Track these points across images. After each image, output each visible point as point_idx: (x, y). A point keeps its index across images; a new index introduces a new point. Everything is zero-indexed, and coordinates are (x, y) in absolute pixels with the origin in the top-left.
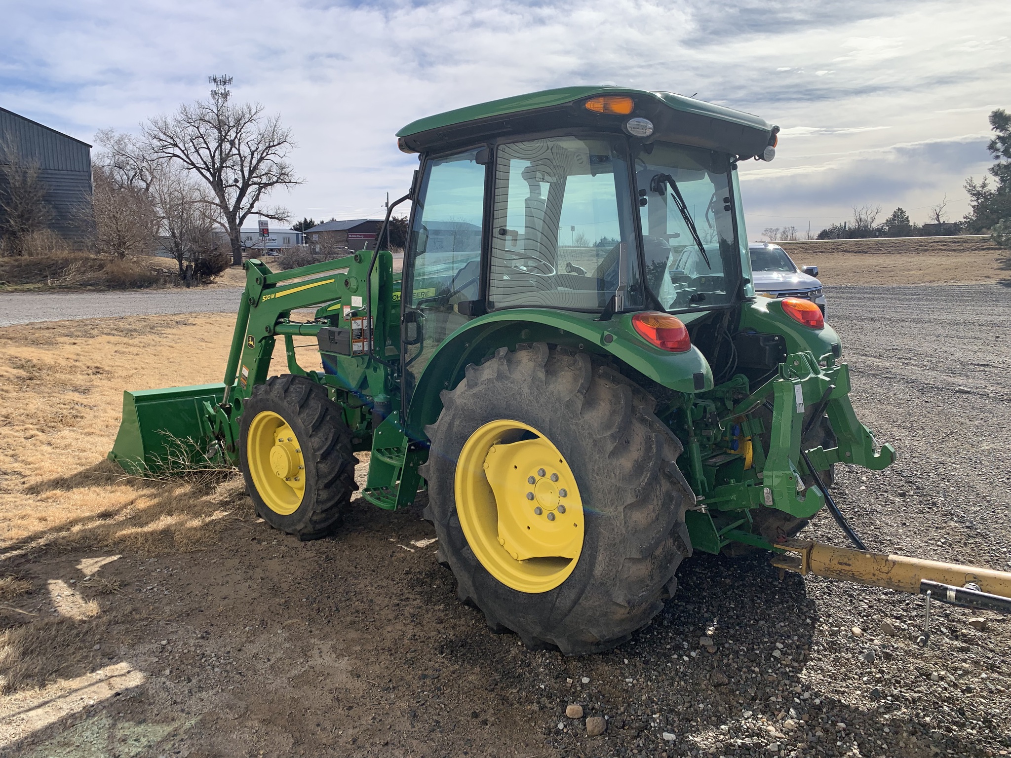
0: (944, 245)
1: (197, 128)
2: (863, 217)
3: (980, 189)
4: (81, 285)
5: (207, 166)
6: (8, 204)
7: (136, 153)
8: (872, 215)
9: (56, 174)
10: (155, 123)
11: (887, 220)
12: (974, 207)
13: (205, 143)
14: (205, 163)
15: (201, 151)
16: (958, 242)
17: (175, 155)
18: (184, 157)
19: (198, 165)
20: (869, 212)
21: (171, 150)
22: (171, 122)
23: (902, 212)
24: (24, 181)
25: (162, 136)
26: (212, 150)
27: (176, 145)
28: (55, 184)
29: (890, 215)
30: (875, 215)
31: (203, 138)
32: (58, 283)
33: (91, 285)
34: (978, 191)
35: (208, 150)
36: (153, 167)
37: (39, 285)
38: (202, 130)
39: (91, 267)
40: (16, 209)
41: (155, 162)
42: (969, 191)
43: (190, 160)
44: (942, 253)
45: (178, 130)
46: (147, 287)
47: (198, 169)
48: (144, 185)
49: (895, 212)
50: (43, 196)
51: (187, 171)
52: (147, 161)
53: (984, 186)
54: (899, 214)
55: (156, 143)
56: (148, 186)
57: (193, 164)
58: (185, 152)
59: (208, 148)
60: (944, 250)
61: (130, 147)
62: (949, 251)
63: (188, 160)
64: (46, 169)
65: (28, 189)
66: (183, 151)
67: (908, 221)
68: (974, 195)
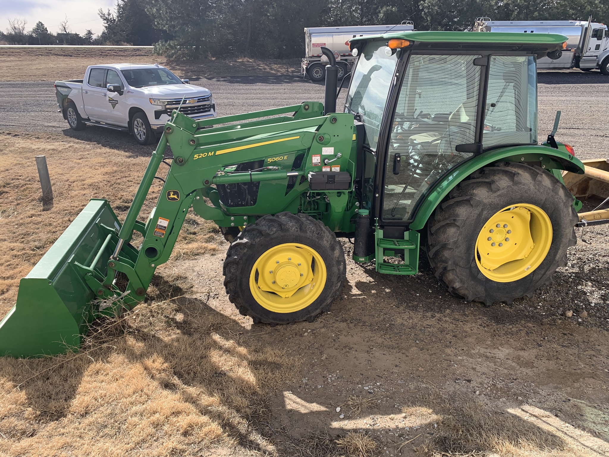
0: (115, 52)
2: (16, 26)
3: (107, 16)
8: (22, 25)
11: (34, 30)
12: (106, 27)
16: (122, 51)
20: (19, 23)
23: (42, 24)
29: (34, 26)
30: (24, 25)
34: (106, 17)
42: (101, 17)
44: (116, 57)
49: (37, 24)
53: (109, 14)
54: (40, 25)
60: (117, 55)
62: (119, 56)
67: (47, 31)
68: (104, 19)
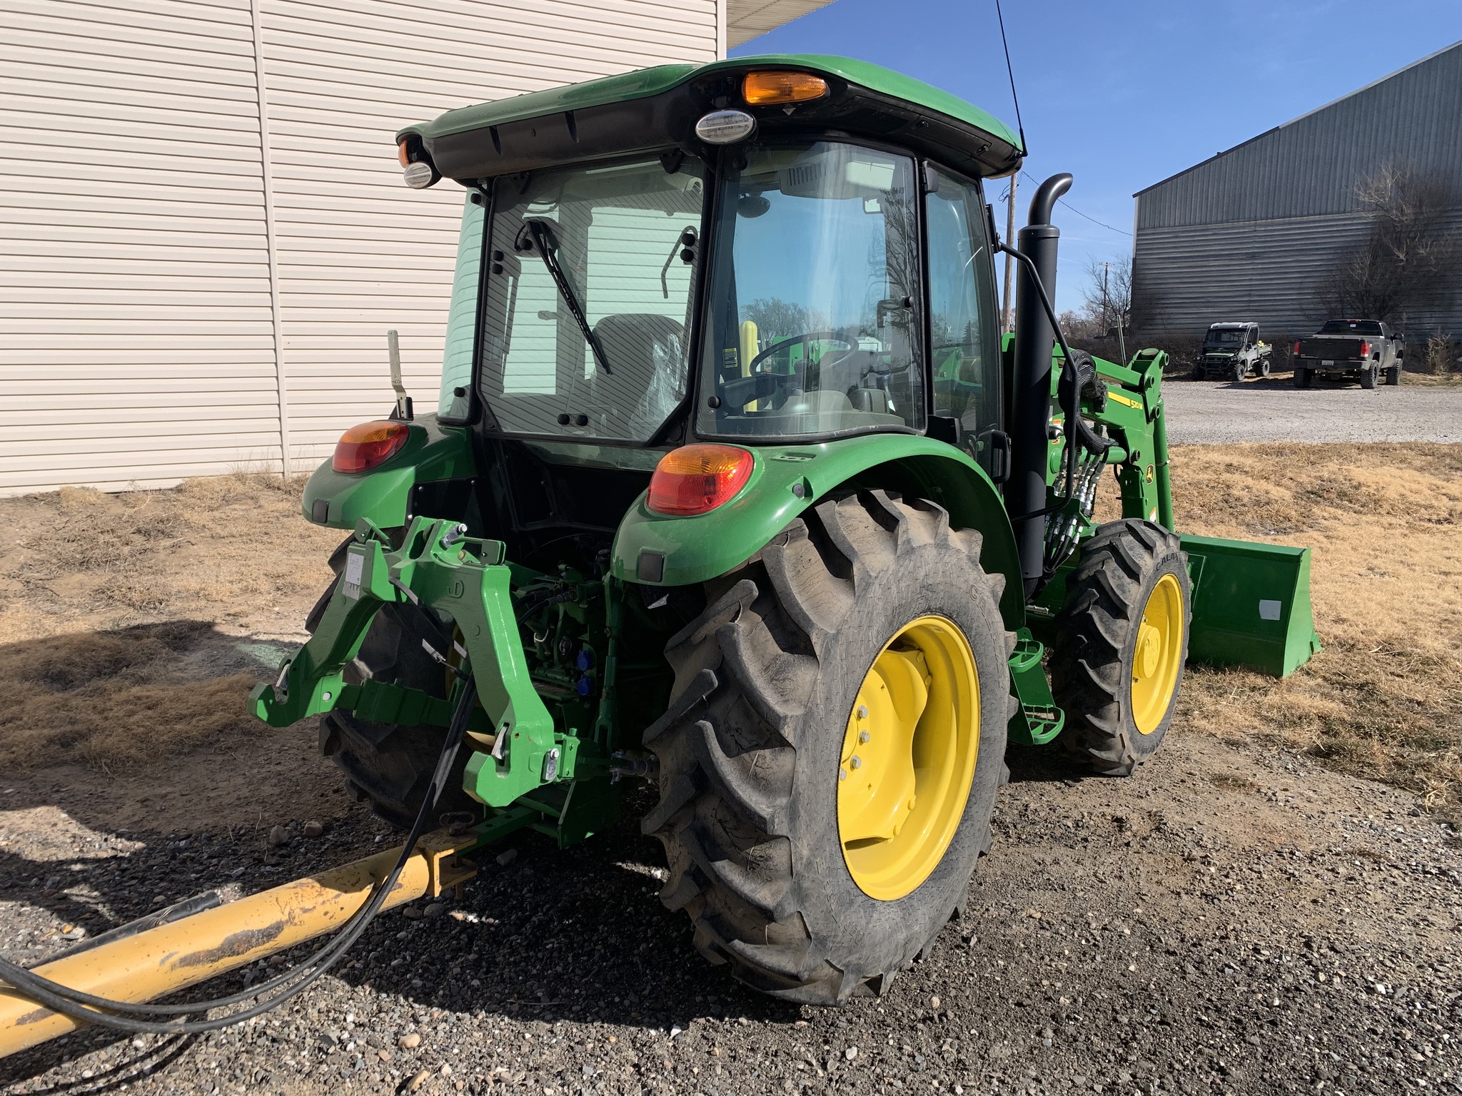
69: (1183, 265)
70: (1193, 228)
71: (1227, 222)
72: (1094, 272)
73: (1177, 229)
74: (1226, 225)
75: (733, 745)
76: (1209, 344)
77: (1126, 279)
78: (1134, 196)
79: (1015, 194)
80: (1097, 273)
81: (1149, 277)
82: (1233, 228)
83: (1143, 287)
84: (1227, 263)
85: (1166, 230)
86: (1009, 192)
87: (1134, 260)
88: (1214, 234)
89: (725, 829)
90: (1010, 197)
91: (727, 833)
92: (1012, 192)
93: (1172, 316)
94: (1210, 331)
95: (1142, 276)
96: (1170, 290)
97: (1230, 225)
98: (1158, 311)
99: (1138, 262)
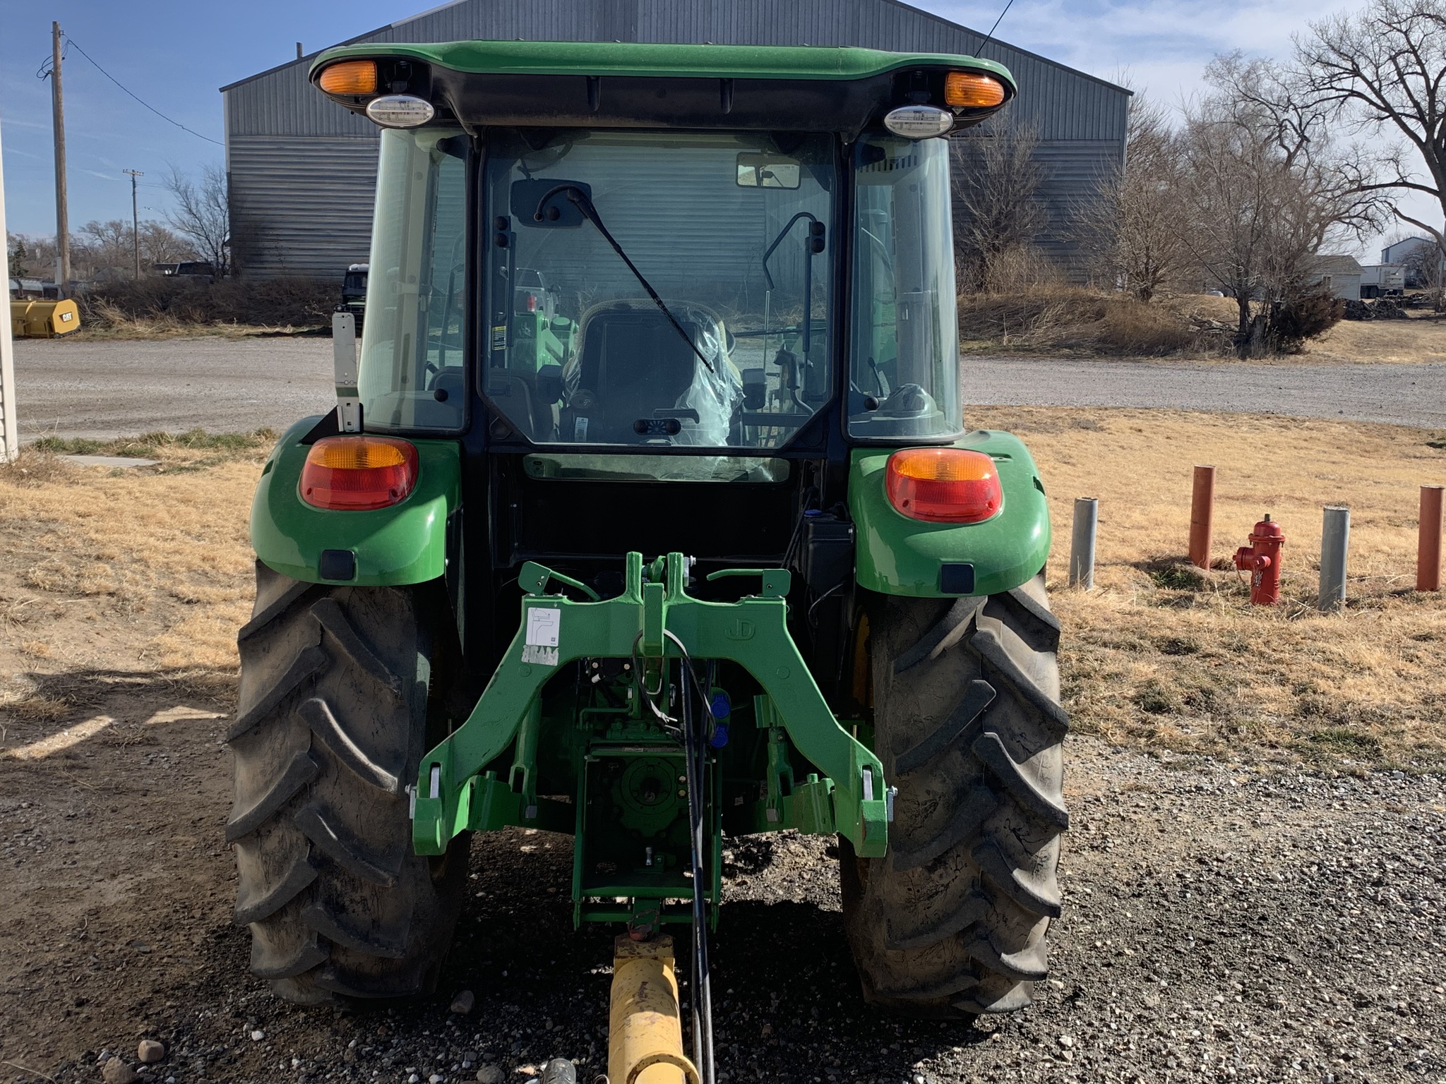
1: (1405, 33)
4: (1053, 346)
5: (1420, 110)
6: (978, 204)
7: (1276, 95)
9: (1066, 148)
10: (1323, 31)
13: (1419, 63)
14: (1416, 104)
15: (1410, 80)
17: (1353, 93)
18: (1373, 97)
19: (1397, 110)
21: (1347, 83)
22: (1355, 26)
24: (1009, 164)
25: (1334, 58)
26: (1433, 76)
27: (1356, 72)
28: (1058, 165)
31: (1415, 52)
32: (1017, 341)
33: (1070, 347)
35: (1422, 79)
36: (1304, 122)
37: (989, 344)
38: (1415, 37)
39: (1082, 314)
40: (988, 212)
41: (1311, 109)
43: (1383, 100)
45: (1367, 40)
46: (1163, 355)
47: (1397, 117)
48: (1284, 154)
50: (1036, 188)
51: (1376, 122)
52: (1296, 109)
55: (1319, 71)
56: (1291, 156)
57: (1388, 108)
58: (1376, 85)
59: (1424, 74)
61: (1267, 83)
63: (1379, 102)
64: (1051, 140)
65: (1015, 177)
66: (1370, 84)
69: (293, 186)
70: (300, 139)
71: (342, 135)
72: (177, 190)
73: (281, 139)
74: (340, 139)
75: (1021, 750)
76: (350, 291)
77: (221, 200)
78: (222, 90)
79: (61, 70)
80: (182, 189)
81: (250, 198)
82: (349, 144)
83: (244, 212)
84: (347, 187)
85: (267, 139)
86: (51, 67)
87: (229, 175)
88: (329, 150)
89: (1018, 837)
90: (55, 74)
91: (1020, 840)
92: (56, 67)
93: (284, 252)
94: (349, 274)
95: (239, 197)
96: (279, 218)
97: (345, 140)
98: (267, 244)
99: (234, 178)
